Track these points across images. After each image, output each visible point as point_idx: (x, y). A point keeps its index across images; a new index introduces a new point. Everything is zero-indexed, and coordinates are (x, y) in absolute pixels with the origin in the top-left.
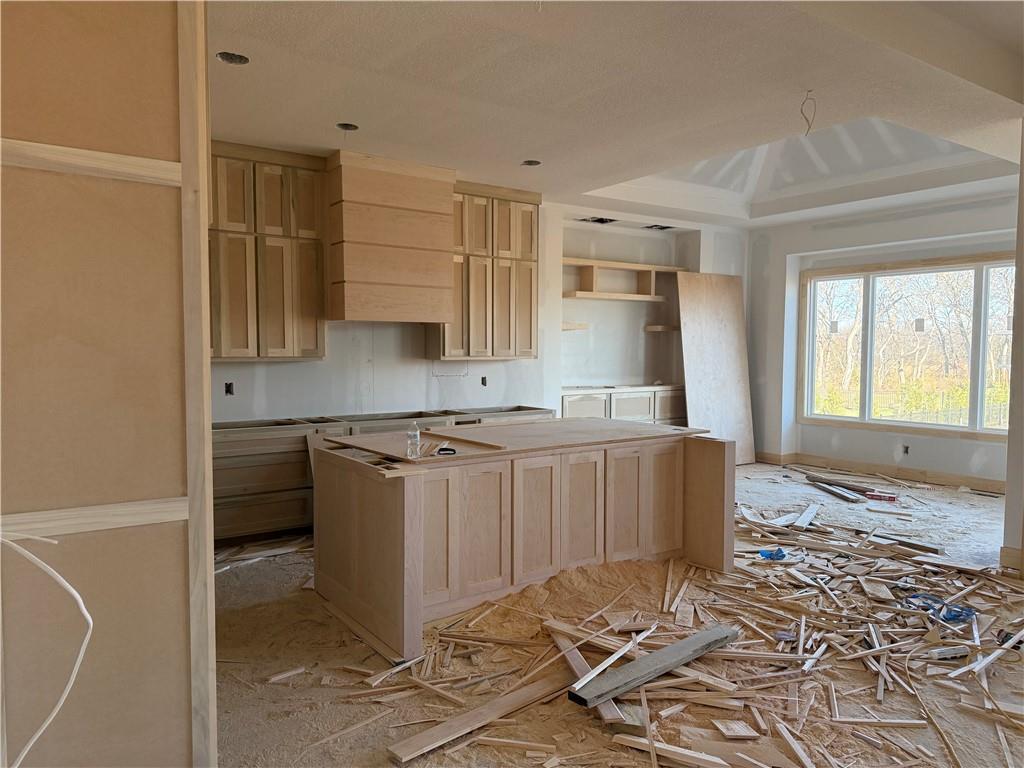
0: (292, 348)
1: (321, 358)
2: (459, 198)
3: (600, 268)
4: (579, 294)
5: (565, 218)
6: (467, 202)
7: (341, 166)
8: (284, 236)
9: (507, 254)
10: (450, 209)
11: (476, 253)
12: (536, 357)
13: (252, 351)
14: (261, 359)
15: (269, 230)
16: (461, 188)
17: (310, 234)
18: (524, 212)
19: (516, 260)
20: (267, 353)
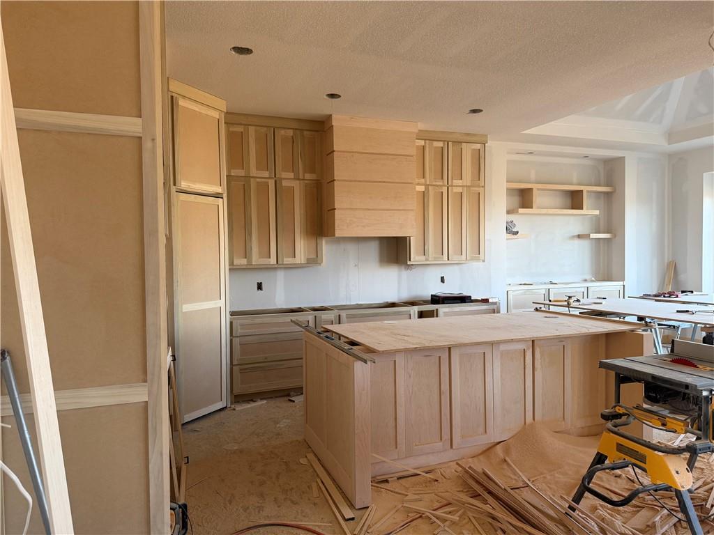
0: (300, 258)
1: (320, 264)
2: (422, 143)
3: (538, 189)
4: (521, 211)
5: (508, 153)
6: (427, 146)
7: (332, 126)
8: (294, 179)
9: (459, 182)
10: (413, 151)
11: (434, 183)
12: (484, 261)
13: (273, 260)
14: (279, 266)
15: (284, 175)
16: (422, 135)
17: (313, 176)
18: (474, 150)
19: (467, 186)
20: (283, 261)
